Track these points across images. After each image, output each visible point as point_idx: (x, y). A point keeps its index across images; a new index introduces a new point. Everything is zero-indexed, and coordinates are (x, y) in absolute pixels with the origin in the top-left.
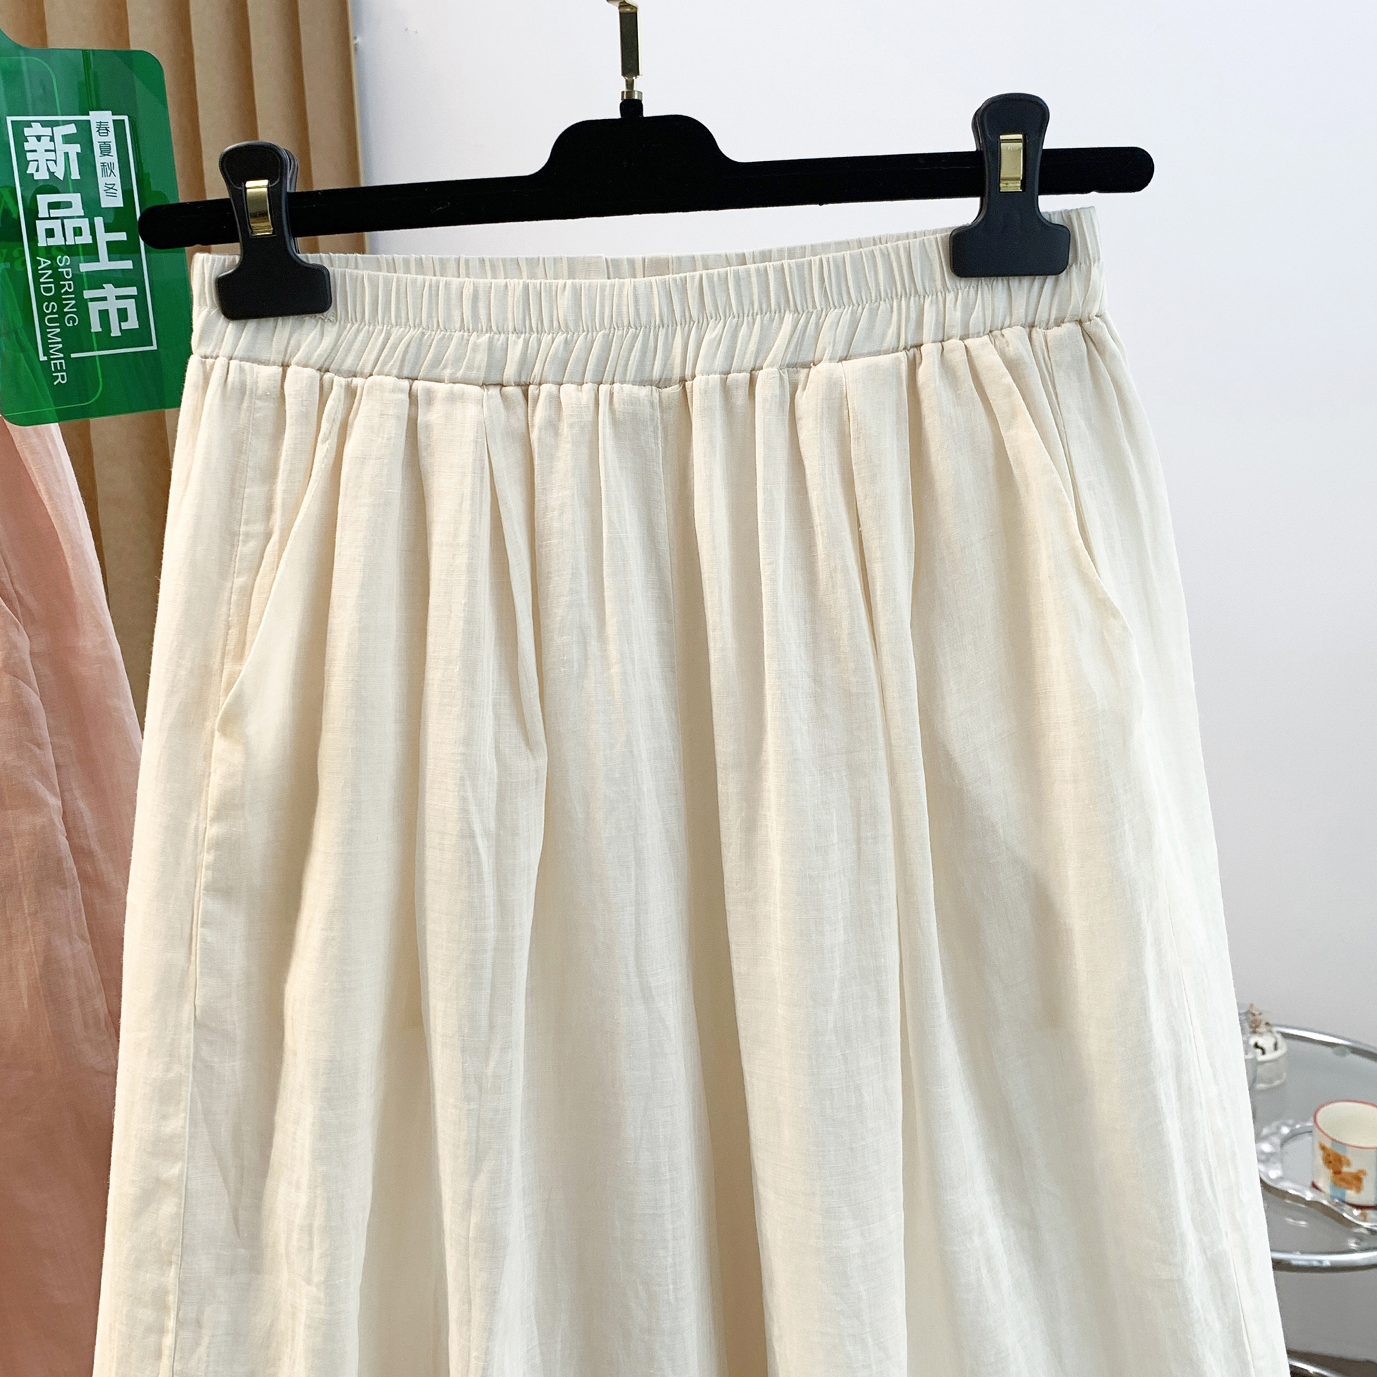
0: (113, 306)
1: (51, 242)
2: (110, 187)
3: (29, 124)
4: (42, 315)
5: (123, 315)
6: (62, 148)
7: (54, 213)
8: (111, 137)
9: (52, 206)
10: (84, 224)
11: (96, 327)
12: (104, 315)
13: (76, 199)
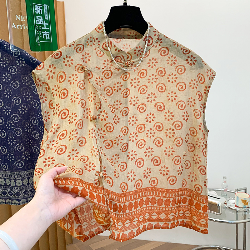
0: (46, 35)
1: (38, 23)
2: (46, 16)
3: (36, 5)
4: (37, 34)
5: (47, 37)
6: (40, 9)
7: (39, 19)
8: (47, 9)
9: (39, 18)
10: (43, 21)
11: (44, 38)
12: (45, 36)
13: (42, 17)
